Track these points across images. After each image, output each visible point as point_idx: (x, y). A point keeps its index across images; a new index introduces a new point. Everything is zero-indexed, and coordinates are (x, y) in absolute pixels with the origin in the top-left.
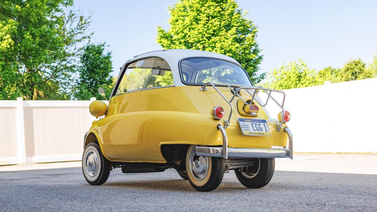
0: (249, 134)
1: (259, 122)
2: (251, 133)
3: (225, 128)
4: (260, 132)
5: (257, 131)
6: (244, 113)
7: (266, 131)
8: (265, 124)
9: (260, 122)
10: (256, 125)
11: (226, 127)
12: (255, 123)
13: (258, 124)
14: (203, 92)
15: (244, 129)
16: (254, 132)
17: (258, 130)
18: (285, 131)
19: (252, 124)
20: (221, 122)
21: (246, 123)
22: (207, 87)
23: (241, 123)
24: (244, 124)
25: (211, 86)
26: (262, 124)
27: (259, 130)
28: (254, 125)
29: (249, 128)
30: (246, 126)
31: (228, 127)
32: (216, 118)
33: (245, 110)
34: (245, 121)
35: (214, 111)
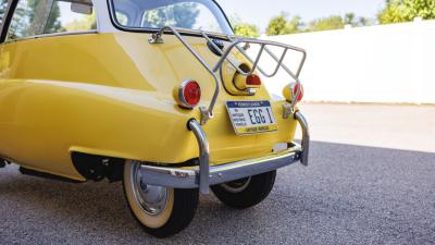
1: (259, 106)
2: (248, 130)
3: (202, 125)
4: (262, 125)
5: (257, 123)
6: (235, 89)
7: (272, 122)
8: (268, 107)
9: (261, 105)
10: (255, 112)
11: (205, 123)
12: (253, 109)
13: (257, 109)
14: (156, 47)
15: (237, 122)
16: (254, 126)
18: (295, 117)
19: (249, 111)
20: (194, 113)
21: (241, 110)
22: (163, 37)
23: (232, 111)
24: (236, 113)
25: (172, 33)
26: (264, 108)
27: (260, 123)
28: (252, 113)
29: (243, 120)
30: (239, 117)
31: (208, 122)
32: (185, 105)
33: (238, 85)
34: (237, 106)
35: (180, 90)
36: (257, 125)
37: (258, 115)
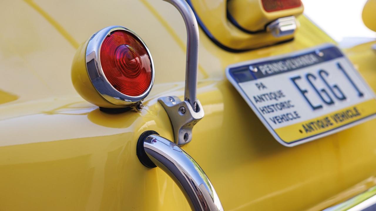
0: (305, 134)
1: (315, 63)
2: (308, 127)
3: (180, 145)
4: (339, 107)
5: (325, 107)
6: (237, 34)
7: (361, 95)
8: (340, 60)
9: (319, 60)
10: (311, 78)
11: (186, 137)
12: (302, 73)
13: (314, 70)
15: (272, 115)
16: (319, 115)
17: (328, 100)
19: (293, 80)
24: (263, 91)
26: (330, 66)
27: (331, 103)
28: (303, 84)
29: (288, 104)
30: (274, 102)
31: (195, 132)
33: (242, 21)
34: (260, 75)
35: (91, 65)
36: (327, 111)
37: (319, 84)
